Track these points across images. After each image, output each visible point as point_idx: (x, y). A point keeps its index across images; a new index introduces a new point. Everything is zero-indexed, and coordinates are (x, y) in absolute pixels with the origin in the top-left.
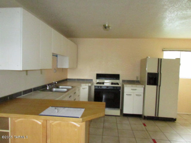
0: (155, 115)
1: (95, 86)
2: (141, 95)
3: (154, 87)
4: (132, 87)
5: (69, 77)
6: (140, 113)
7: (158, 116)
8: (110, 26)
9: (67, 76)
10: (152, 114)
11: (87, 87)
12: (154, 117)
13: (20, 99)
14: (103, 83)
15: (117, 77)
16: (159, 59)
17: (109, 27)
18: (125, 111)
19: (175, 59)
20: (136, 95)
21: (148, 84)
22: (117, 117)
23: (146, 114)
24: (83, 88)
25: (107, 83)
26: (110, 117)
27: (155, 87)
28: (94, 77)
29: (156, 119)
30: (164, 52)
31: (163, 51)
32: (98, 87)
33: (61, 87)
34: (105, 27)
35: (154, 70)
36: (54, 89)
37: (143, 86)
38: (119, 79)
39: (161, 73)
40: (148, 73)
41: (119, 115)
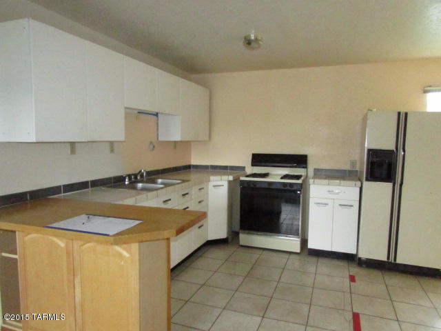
0: (388, 258)
1: (242, 182)
2: (352, 206)
3: (386, 187)
4: (328, 184)
6: (351, 250)
7: (395, 260)
8: (259, 38)
10: (381, 255)
11: (226, 184)
12: (384, 262)
14: (265, 175)
15: (301, 161)
16: (399, 113)
18: (312, 245)
20: (340, 205)
21: (367, 180)
22: (292, 256)
23: (364, 254)
24: (214, 186)
25: (276, 175)
26: (275, 254)
27: (389, 185)
29: (389, 267)
30: (429, 95)
31: (426, 92)
32: (249, 183)
33: (159, 181)
34: (249, 42)
35: (387, 144)
36: (140, 185)
37: (359, 183)
38: (306, 167)
39: (404, 151)
40: (369, 150)
41: (298, 251)
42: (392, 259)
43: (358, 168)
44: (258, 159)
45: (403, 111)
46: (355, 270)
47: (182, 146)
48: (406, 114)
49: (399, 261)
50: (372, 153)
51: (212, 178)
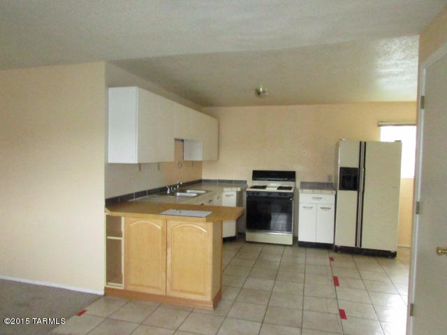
0: (356, 245)
1: (248, 192)
2: (329, 208)
3: (352, 195)
4: (313, 193)
5: (204, 177)
6: (330, 241)
7: (361, 246)
8: (266, 90)
9: (201, 174)
10: (351, 243)
11: (235, 194)
13: (132, 203)
14: (264, 187)
15: (290, 176)
16: (361, 143)
17: (264, 92)
18: (302, 237)
19: (393, 141)
20: (322, 208)
21: (340, 189)
22: (287, 248)
23: (339, 243)
24: (227, 196)
25: (273, 186)
27: (356, 192)
28: (247, 177)
29: (356, 252)
30: (382, 128)
31: (380, 126)
32: (253, 193)
33: (188, 191)
34: (259, 93)
35: (353, 164)
36: (178, 194)
37: (334, 192)
38: (294, 181)
39: (365, 168)
40: (341, 168)
41: (291, 243)
42: (358, 246)
43: (333, 181)
44: (257, 175)
45: (363, 140)
46: (333, 254)
47: (197, 165)
48: (365, 143)
49: (363, 247)
50: (344, 170)
51: (225, 189)
